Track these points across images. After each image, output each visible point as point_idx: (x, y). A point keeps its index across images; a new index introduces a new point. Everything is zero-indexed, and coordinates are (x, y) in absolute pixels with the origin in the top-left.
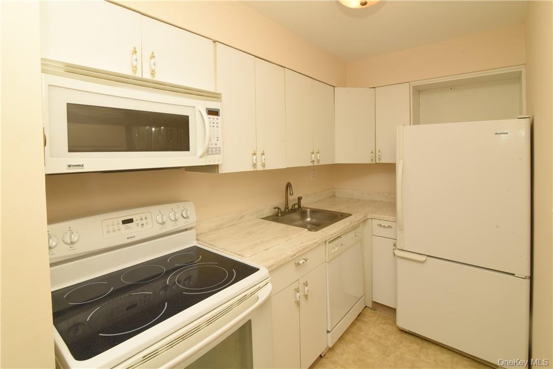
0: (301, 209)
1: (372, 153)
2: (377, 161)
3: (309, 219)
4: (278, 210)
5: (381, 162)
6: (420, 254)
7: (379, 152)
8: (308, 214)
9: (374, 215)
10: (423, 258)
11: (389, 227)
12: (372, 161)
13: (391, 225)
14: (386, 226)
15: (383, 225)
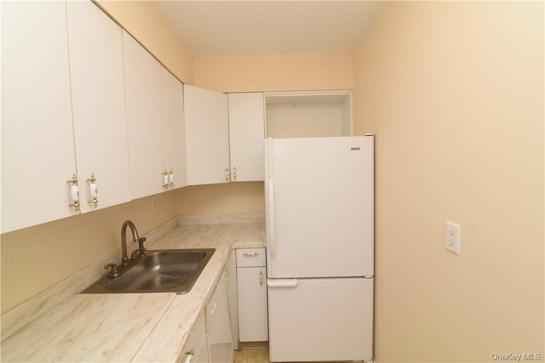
0: (145, 255)
1: (227, 170)
2: (233, 180)
3: (157, 268)
4: (112, 268)
5: (237, 180)
6: (291, 278)
7: (235, 169)
8: (156, 259)
9: (238, 244)
10: (293, 283)
11: (256, 254)
12: (227, 180)
13: (257, 252)
14: (253, 254)
15: (248, 254)
